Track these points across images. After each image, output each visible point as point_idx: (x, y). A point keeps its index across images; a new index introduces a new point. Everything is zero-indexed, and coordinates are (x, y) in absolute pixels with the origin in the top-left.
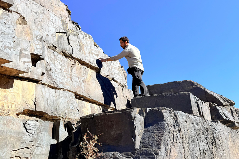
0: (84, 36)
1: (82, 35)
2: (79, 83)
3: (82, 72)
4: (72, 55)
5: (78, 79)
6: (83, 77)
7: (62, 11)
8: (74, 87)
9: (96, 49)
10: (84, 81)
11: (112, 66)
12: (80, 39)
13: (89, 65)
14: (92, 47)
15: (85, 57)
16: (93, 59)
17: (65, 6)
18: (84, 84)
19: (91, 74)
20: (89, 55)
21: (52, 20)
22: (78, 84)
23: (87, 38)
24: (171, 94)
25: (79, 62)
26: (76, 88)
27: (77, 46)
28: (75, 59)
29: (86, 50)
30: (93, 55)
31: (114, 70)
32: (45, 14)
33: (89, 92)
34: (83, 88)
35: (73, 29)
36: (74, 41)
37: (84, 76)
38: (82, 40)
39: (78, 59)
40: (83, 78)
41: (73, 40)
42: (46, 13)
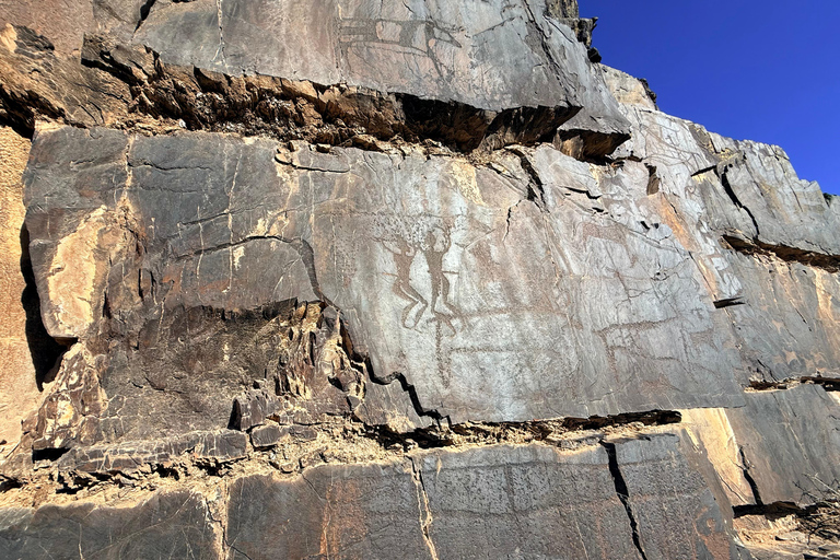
0: (761, 155)
1: (755, 153)
7: (638, 101)
9: (807, 189)
12: (754, 171)
13: (810, 256)
14: (795, 185)
17: (641, 86)
20: (797, 218)
21: (668, 141)
27: (758, 200)
28: (767, 247)
29: (784, 203)
32: (645, 127)
36: (746, 187)
38: (761, 173)
41: (741, 183)
42: (647, 123)
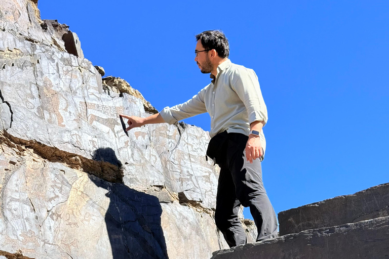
0: (61, 64)
1: (53, 61)
2: (33, 222)
3: (49, 184)
4: (9, 132)
5: (28, 208)
6: (50, 200)
8: (13, 237)
9: (104, 103)
10: (54, 215)
11: (183, 153)
12: (42, 74)
13: (76, 160)
14: (92, 97)
15: (61, 132)
16: (90, 138)
18: (52, 223)
19: (85, 188)
20: (76, 125)
22: (30, 224)
23: (70, 68)
24: (332, 230)
25: (37, 151)
26: (21, 238)
27: (30, 100)
28: (20, 144)
29: (66, 109)
30: (95, 123)
31: (188, 164)
33: (72, 248)
34: (50, 236)
35: (19, 45)
36: (19, 87)
37: (57, 196)
38: (52, 78)
39: (31, 142)
40: (50, 206)
41: (17, 82)
